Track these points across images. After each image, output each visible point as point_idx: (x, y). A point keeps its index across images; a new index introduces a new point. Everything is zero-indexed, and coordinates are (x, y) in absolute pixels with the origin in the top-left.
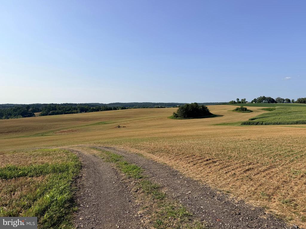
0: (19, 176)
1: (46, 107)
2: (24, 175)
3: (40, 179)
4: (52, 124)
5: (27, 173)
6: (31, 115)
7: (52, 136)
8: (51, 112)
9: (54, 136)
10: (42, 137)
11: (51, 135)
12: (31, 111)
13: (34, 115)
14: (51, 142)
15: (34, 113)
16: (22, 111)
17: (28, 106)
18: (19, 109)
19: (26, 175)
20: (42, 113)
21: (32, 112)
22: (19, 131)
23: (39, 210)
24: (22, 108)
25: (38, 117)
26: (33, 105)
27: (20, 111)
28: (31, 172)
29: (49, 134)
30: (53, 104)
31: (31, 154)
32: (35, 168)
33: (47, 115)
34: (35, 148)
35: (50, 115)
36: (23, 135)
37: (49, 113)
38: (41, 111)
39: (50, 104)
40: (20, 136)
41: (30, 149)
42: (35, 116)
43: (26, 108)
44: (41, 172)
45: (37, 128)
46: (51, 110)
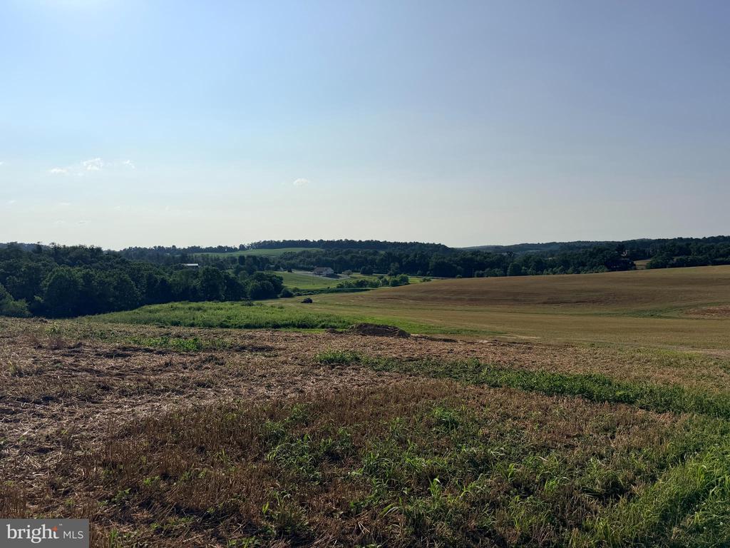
0: (619, 400)
1: (663, 248)
2: (627, 400)
3: (665, 419)
4: (677, 289)
5: (633, 398)
6: (627, 266)
7: (676, 320)
8: (675, 260)
9: (681, 320)
10: (652, 320)
11: (677, 318)
12: (627, 257)
13: (635, 265)
14: (676, 333)
15: (635, 262)
16: (608, 257)
17: (621, 246)
18: (602, 252)
19: (631, 403)
20: (654, 262)
21: (628, 259)
22: (601, 302)
23: (677, 494)
24: (608, 249)
25: (642, 273)
26: (633, 242)
27: (604, 256)
28: (642, 397)
29: (669, 315)
30: (681, 239)
31: (633, 357)
32: (651, 391)
33: (663, 266)
34: (636, 343)
35: (673, 266)
36: (607, 312)
37: (671, 262)
38: (650, 257)
39: (675, 239)
40: (602, 312)
41: (625, 343)
42: (635, 269)
43: (616, 250)
44: (668, 403)
45: (641, 298)
46: (676, 255)
